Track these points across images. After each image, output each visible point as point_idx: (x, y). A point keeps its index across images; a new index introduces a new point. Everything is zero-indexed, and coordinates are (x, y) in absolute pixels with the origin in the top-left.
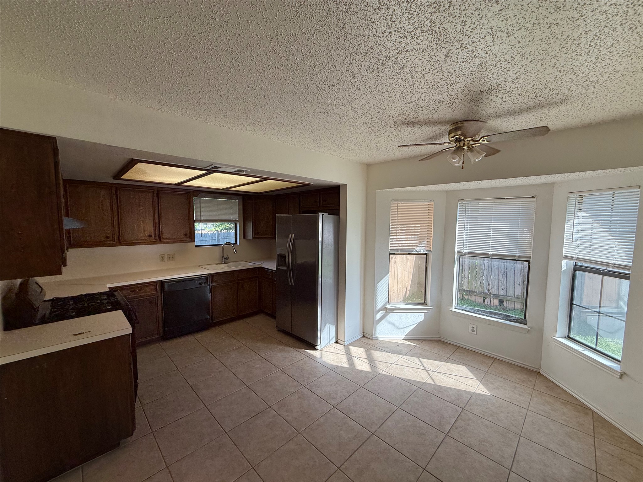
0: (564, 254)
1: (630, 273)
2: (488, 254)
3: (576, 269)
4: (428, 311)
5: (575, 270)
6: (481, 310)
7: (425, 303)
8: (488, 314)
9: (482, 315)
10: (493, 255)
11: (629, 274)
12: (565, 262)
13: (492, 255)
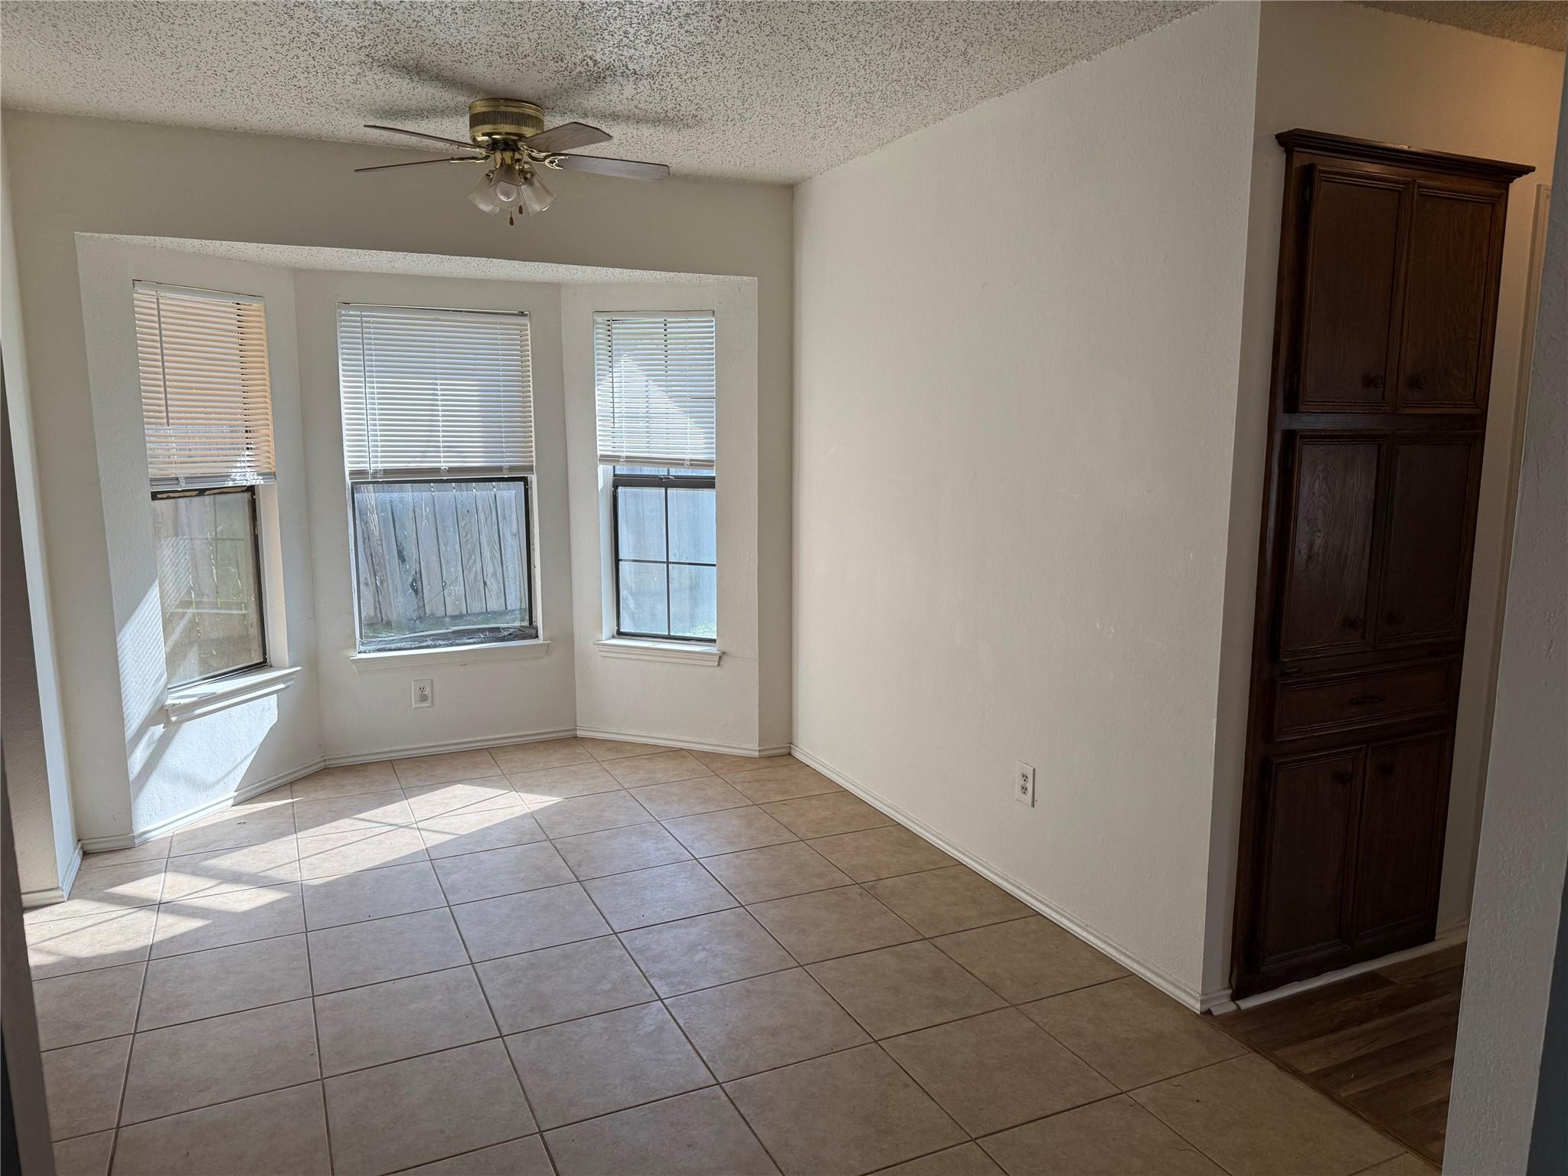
0: (599, 453)
1: (714, 475)
2: (437, 470)
3: (619, 481)
4: (288, 684)
5: (616, 486)
6: (429, 636)
7: (265, 660)
8: (449, 639)
9: (435, 646)
10: (451, 470)
11: (714, 478)
12: (601, 468)
13: (448, 471)
